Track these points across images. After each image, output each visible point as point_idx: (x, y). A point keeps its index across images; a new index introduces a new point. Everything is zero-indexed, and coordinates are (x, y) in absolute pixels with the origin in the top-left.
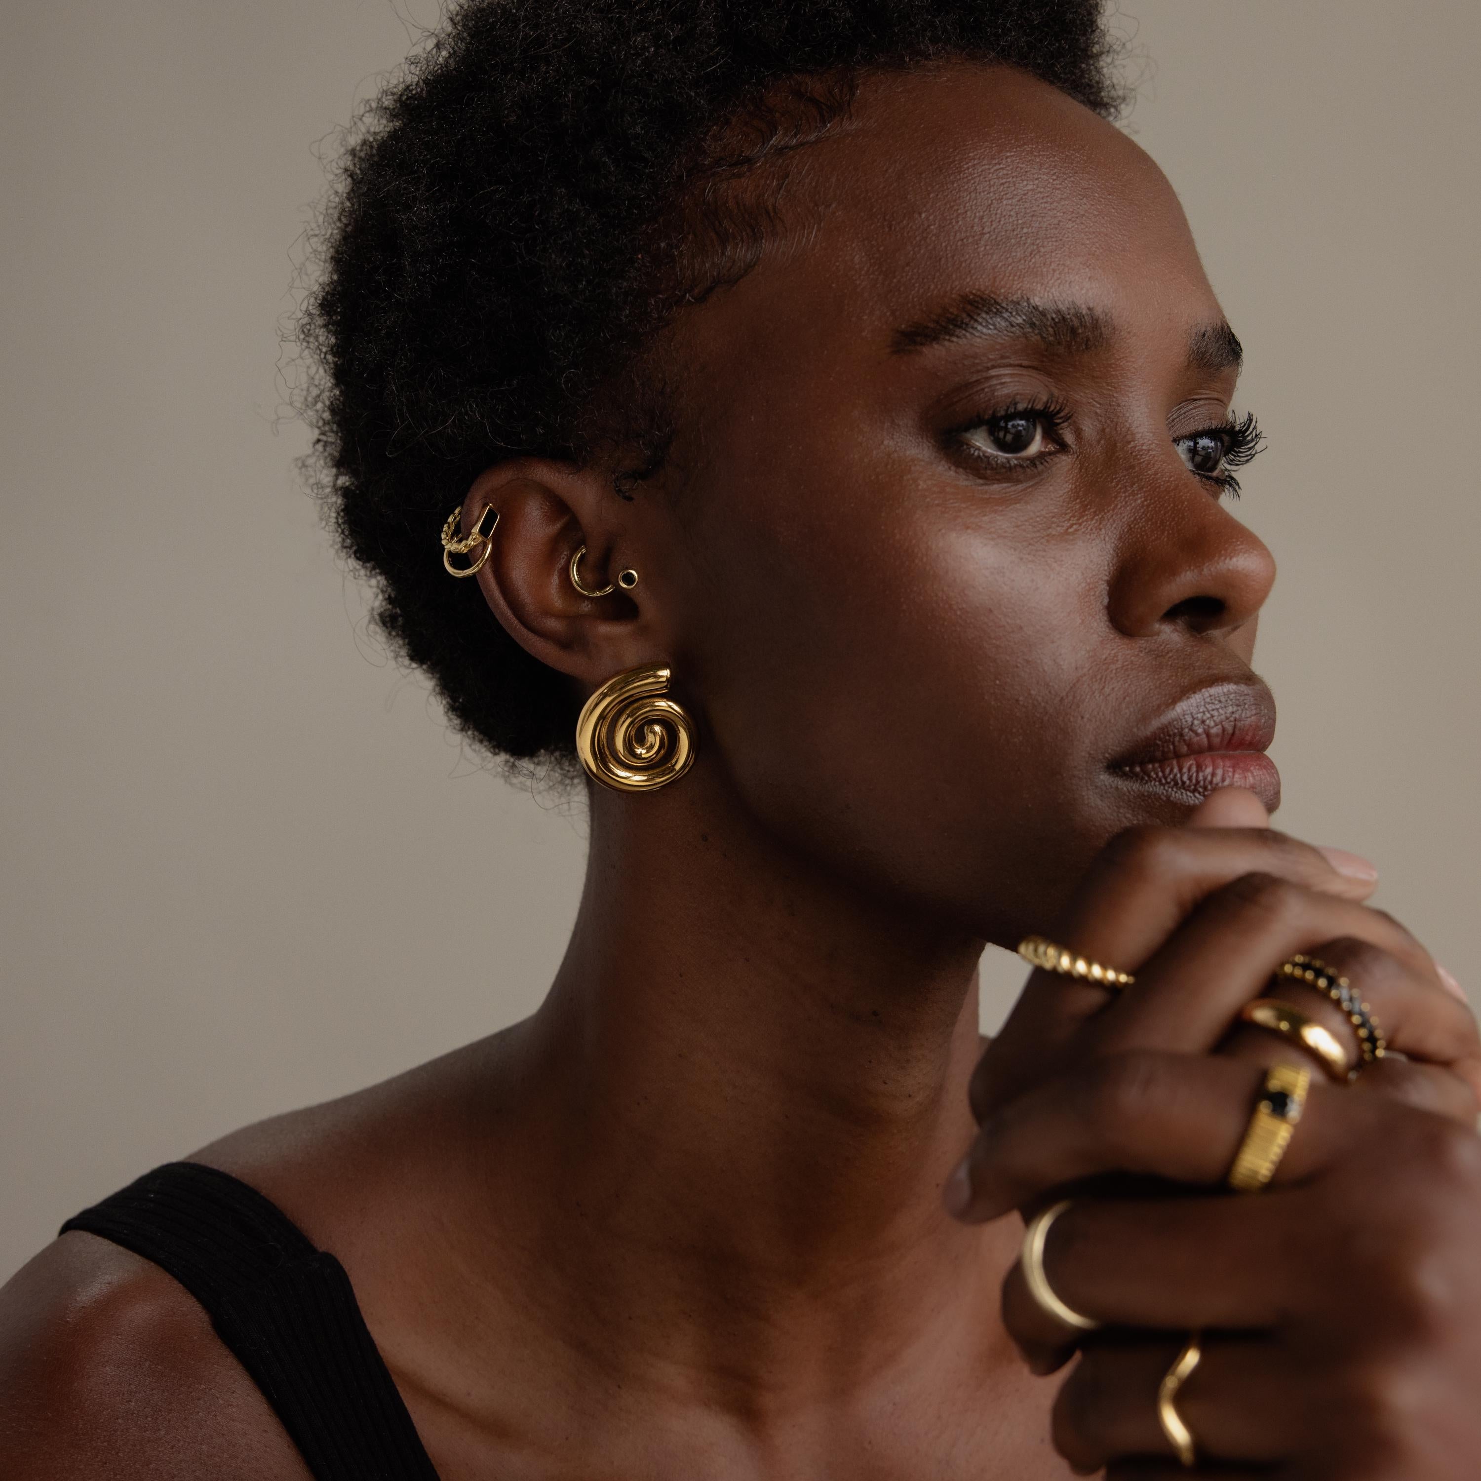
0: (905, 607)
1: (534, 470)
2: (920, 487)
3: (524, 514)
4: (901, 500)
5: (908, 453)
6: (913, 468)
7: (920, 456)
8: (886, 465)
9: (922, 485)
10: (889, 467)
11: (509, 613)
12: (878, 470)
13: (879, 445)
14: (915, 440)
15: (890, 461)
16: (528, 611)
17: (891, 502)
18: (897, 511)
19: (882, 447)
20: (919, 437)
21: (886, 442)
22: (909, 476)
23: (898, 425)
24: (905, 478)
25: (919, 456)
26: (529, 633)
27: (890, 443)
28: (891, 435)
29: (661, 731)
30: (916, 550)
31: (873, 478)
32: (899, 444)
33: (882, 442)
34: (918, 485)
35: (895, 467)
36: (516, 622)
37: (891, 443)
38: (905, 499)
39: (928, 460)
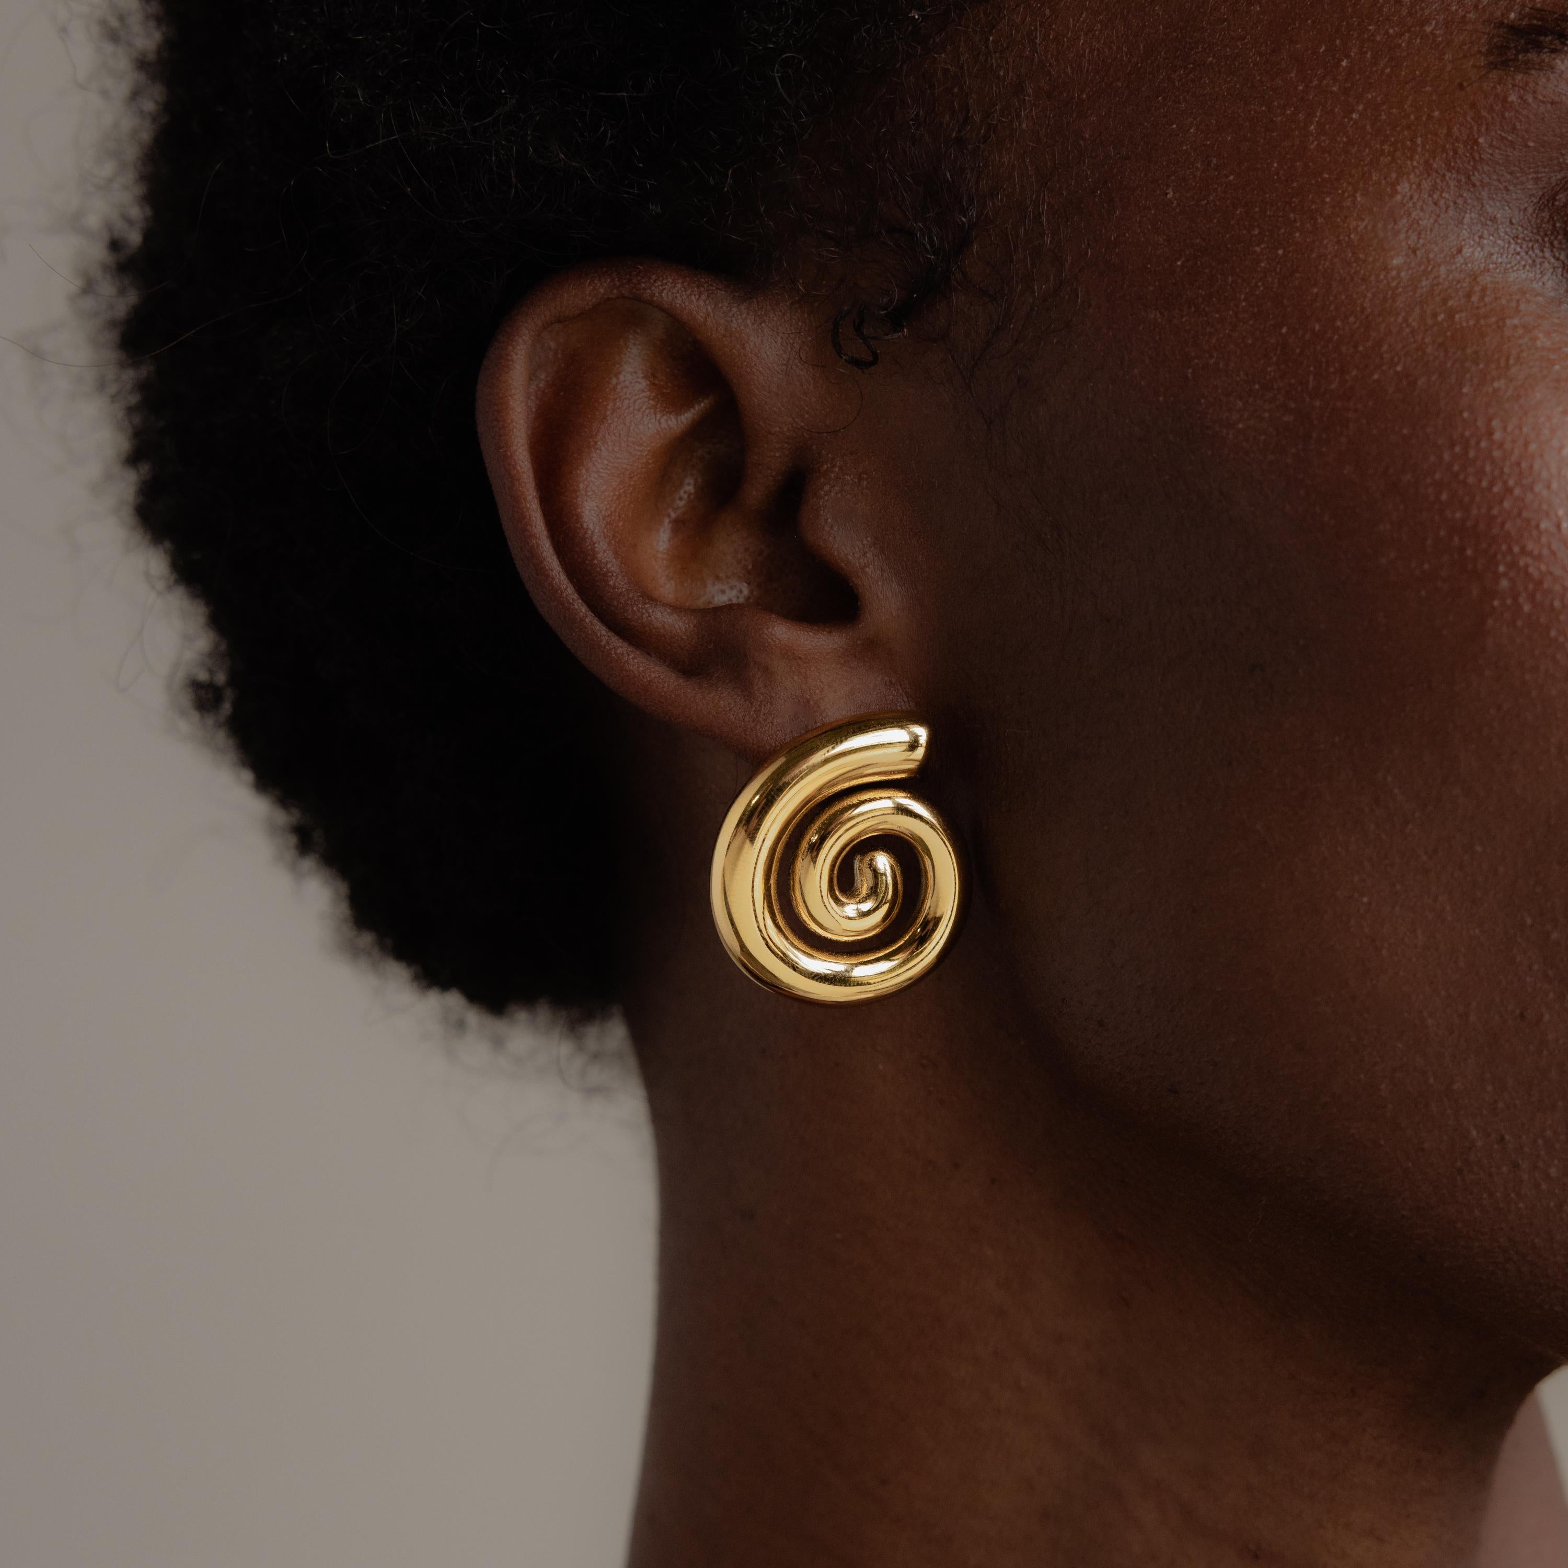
0: (1504, 583)
1: (655, 281)
2: (1539, 343)
3: (618, 384)
4: (1503, 363)
5: (1512, 276)
6: (1522, 306)
7: (1537, 286)
8: (1469, 296)
9: (1542, 341)
10: (1475, 298)
11: (569, 591)
12: (1450, 303)
13: (1454, 257)
14: (1527, 253)
15: (1477, 289)
16: (614, 587)
17: (1481, 366)
18: (1496, 385)
19: (1459, 259)
20: (1536, 246)
21: (1467, 252)
22: (1516, 321)
23: (1494, 220)
24: (1508, 322)
25: (1535, 285)
26: (610, 634)
27: (1476, 254)
28: (1476, 238)
29: (892, 867)
30: (1537, 466)
31: (1441, 317)
32: (1494, 257)
33: (1460, 251)
34: (1535, 339)
35: (1487, 299)
36: (581, 608)
37: (1478, 254)
38: (1512, 361)
39: (1553, 294)
